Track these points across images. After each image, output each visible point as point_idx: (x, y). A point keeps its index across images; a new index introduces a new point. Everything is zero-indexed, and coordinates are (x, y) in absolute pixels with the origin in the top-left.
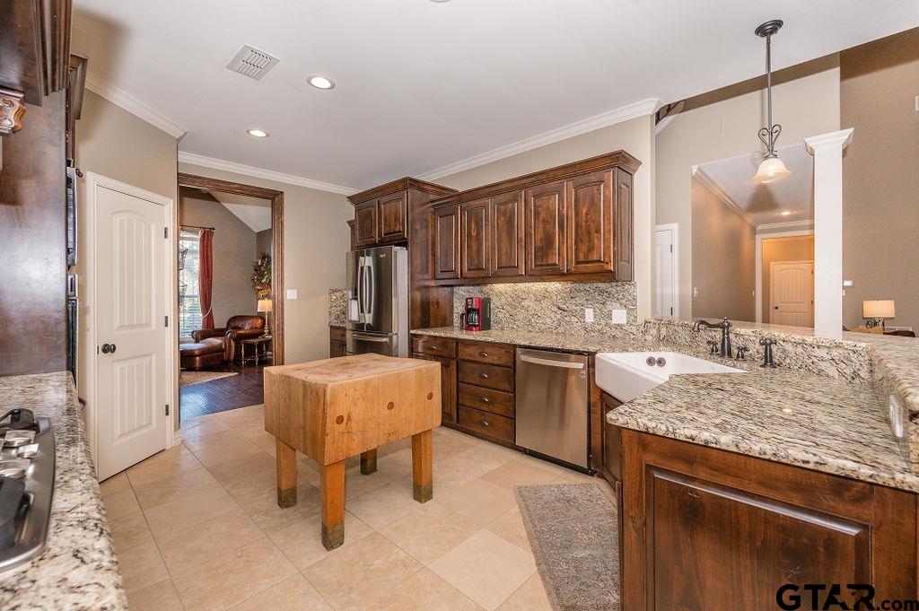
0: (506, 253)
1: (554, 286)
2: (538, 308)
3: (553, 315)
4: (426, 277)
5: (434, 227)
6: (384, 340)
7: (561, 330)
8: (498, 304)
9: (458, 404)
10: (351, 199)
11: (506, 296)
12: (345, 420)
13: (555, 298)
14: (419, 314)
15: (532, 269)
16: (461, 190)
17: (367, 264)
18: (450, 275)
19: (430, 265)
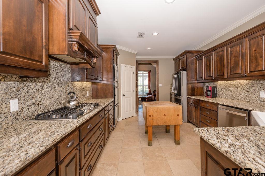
0: (220, 70)
1: (244, 82)
2: (236, 91)
3: (243, 94)
4: (194, 80)
5: (196, 64)
6: (179, 98)
7: (247, 100)
8: (220, 89)
9: (200, 121)
10: (174, 59)
11: (223, 86)
12: (152, 116)
13: (244, 87)
14: (190, 91)
15: (229, 76)
16: (205, 50)
17: (175, 77)
18: (201, 79)
19: (195, 76)
